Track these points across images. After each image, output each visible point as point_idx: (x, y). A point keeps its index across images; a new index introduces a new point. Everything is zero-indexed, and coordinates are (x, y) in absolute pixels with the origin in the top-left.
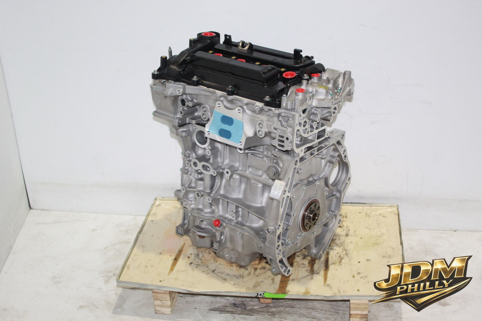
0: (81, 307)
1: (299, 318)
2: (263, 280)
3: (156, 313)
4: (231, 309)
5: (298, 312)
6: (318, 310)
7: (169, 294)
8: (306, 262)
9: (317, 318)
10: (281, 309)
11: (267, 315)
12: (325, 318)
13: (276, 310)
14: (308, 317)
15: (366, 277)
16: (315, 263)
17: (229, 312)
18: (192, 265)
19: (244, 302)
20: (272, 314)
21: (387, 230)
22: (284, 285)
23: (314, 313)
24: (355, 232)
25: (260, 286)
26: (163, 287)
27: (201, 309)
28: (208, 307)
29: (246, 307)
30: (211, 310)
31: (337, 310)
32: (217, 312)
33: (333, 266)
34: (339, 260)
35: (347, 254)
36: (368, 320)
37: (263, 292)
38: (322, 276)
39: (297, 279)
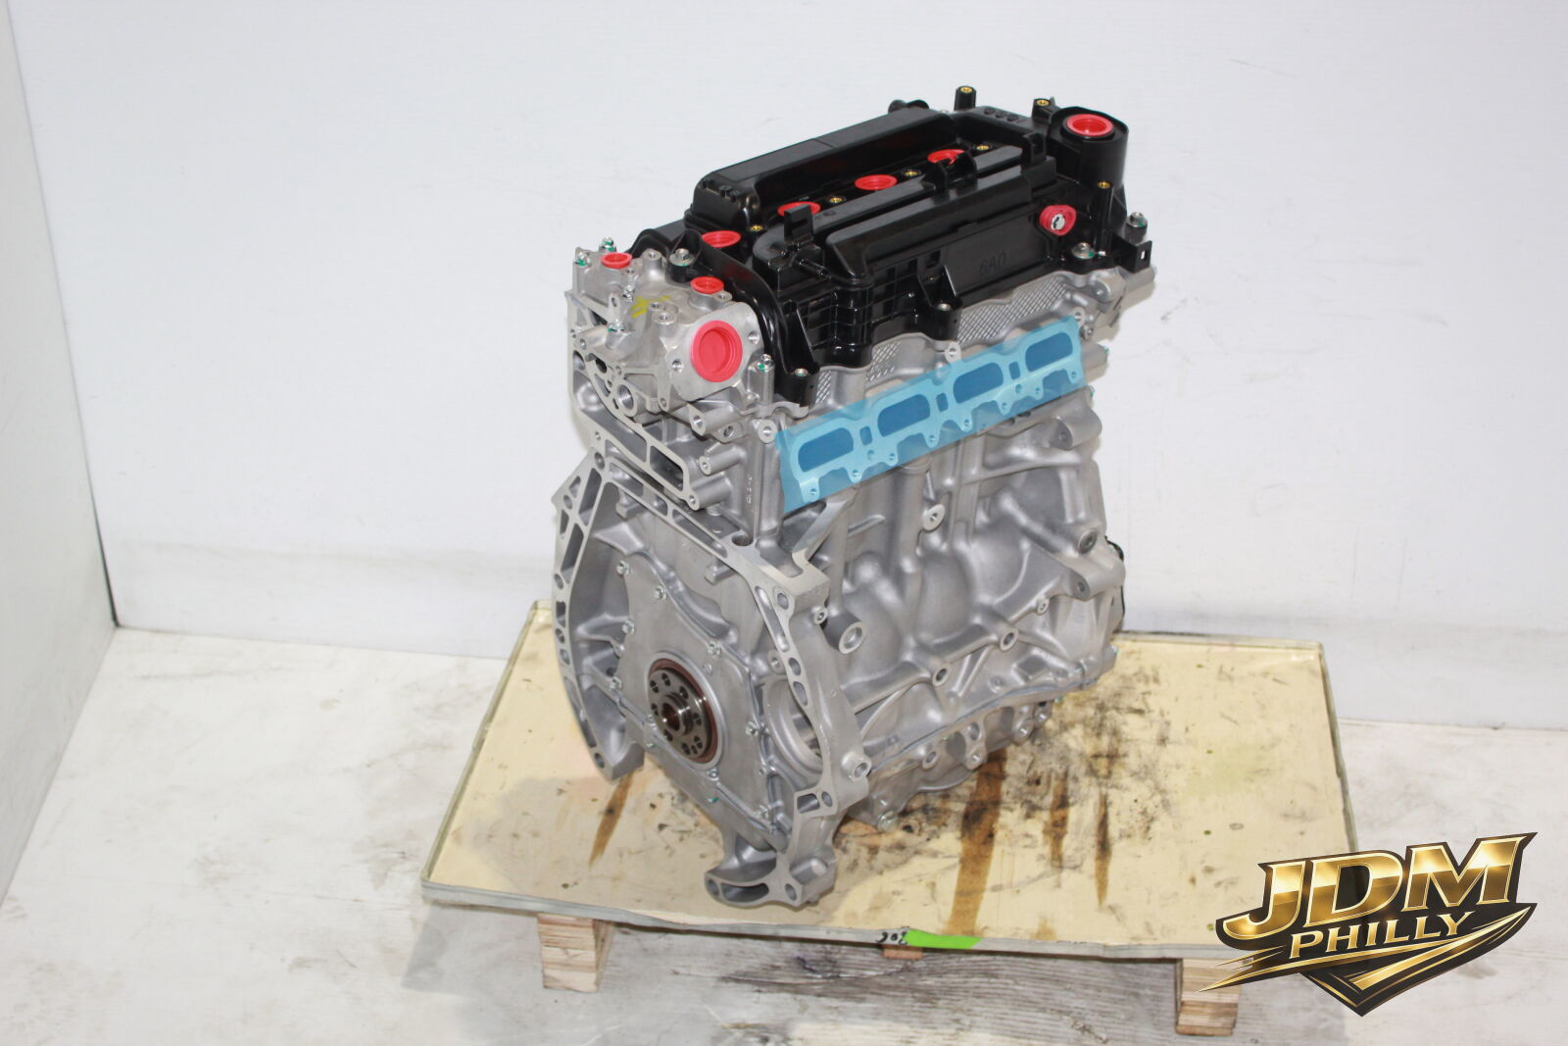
0: (300, 963)
1: (1012, 1012)
2: (899, 887)
3: (545, 987)
4: (791, 976)
5: (1009, 992)
6: (1073, 987)
7: (594, 926)
8: (1036, 827)
9: (1071, 1012)
10: (953, 979)
11: (909, 1001)
12: (1096, 1014)
13: (936, 982)
14: (1043, 1010)
15: (1232, 882)
16: (1066, 833)
17: (786, 988)
18: (666, 831)
19: (831, 953)
20: (925, 996)
21: (1291, 726)
22: (971, 906)
23: (1061, 996)
24: (1187, 729)
25: (889, 907)
26: (575, 905)
27: (693, 975)
28: (716, 969)
29: (840, 972)
30: (726, 979)
31: (1134, 987)
32: (747, 987)
33: (1124, 842)
34: (1142, 824)
35: (1166, 805)
36: (1238, 1020)
37: (903, 928)
38: (1091, 877)
39: (1011, 885)
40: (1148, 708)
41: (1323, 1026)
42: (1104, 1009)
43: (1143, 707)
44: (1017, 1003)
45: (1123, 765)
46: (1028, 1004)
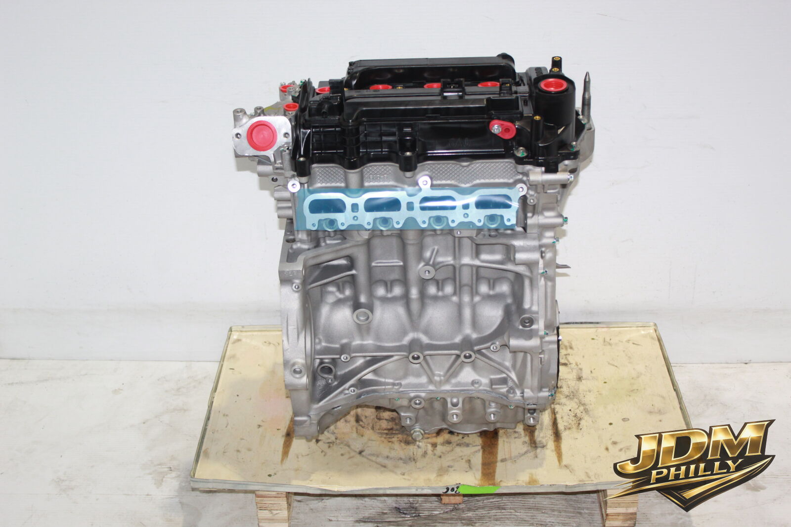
2: (452, 464)
4: (393, 517)
7: (286, 496)
8: (520, 431)
10: (482, 512)
13: (472, 514)
15: (628, 448)
18: (320, 443)
20: (468, 522)
21: (646, 366)
22: (491, 470)
23: (541, 517)
24: (591, 372)
25: (447, 474)
26: (275, 485)
27: (340, 521)
28: (352, 516)
29: (419, 513)
30: (359, 521)
33: (567, 432)
34: (575, 422)
35: (586, 411)
36: (636, 522)
37: (457, 484)
38: (552, 451)
39: (511, 458)
40: (569, 362)
41: (681, 521)
42: (564, 522)
43: (566, 362)
44: (518, 522)
45: (561, 392)
46: (524, 522)
